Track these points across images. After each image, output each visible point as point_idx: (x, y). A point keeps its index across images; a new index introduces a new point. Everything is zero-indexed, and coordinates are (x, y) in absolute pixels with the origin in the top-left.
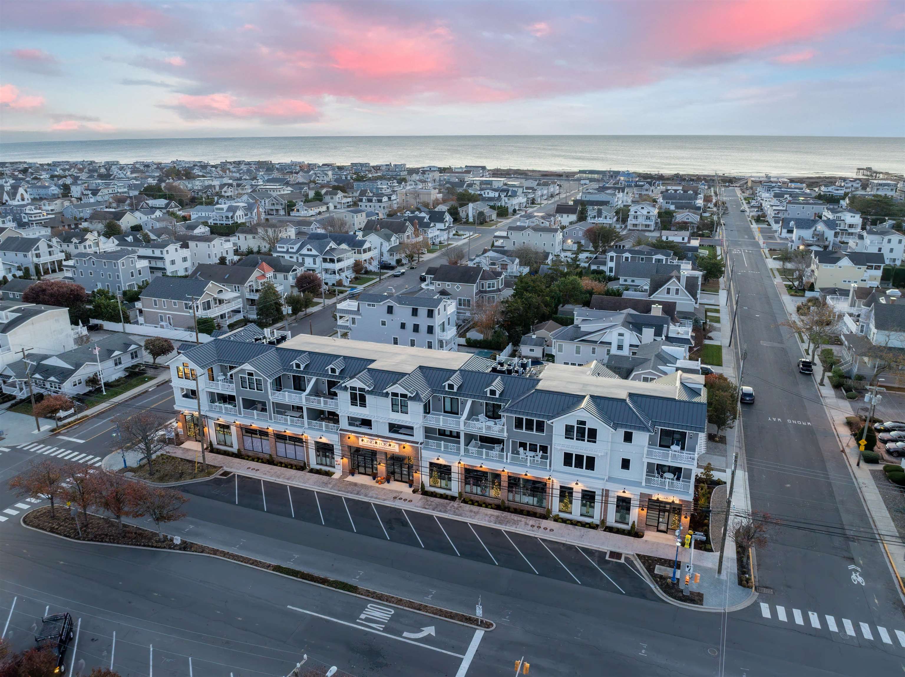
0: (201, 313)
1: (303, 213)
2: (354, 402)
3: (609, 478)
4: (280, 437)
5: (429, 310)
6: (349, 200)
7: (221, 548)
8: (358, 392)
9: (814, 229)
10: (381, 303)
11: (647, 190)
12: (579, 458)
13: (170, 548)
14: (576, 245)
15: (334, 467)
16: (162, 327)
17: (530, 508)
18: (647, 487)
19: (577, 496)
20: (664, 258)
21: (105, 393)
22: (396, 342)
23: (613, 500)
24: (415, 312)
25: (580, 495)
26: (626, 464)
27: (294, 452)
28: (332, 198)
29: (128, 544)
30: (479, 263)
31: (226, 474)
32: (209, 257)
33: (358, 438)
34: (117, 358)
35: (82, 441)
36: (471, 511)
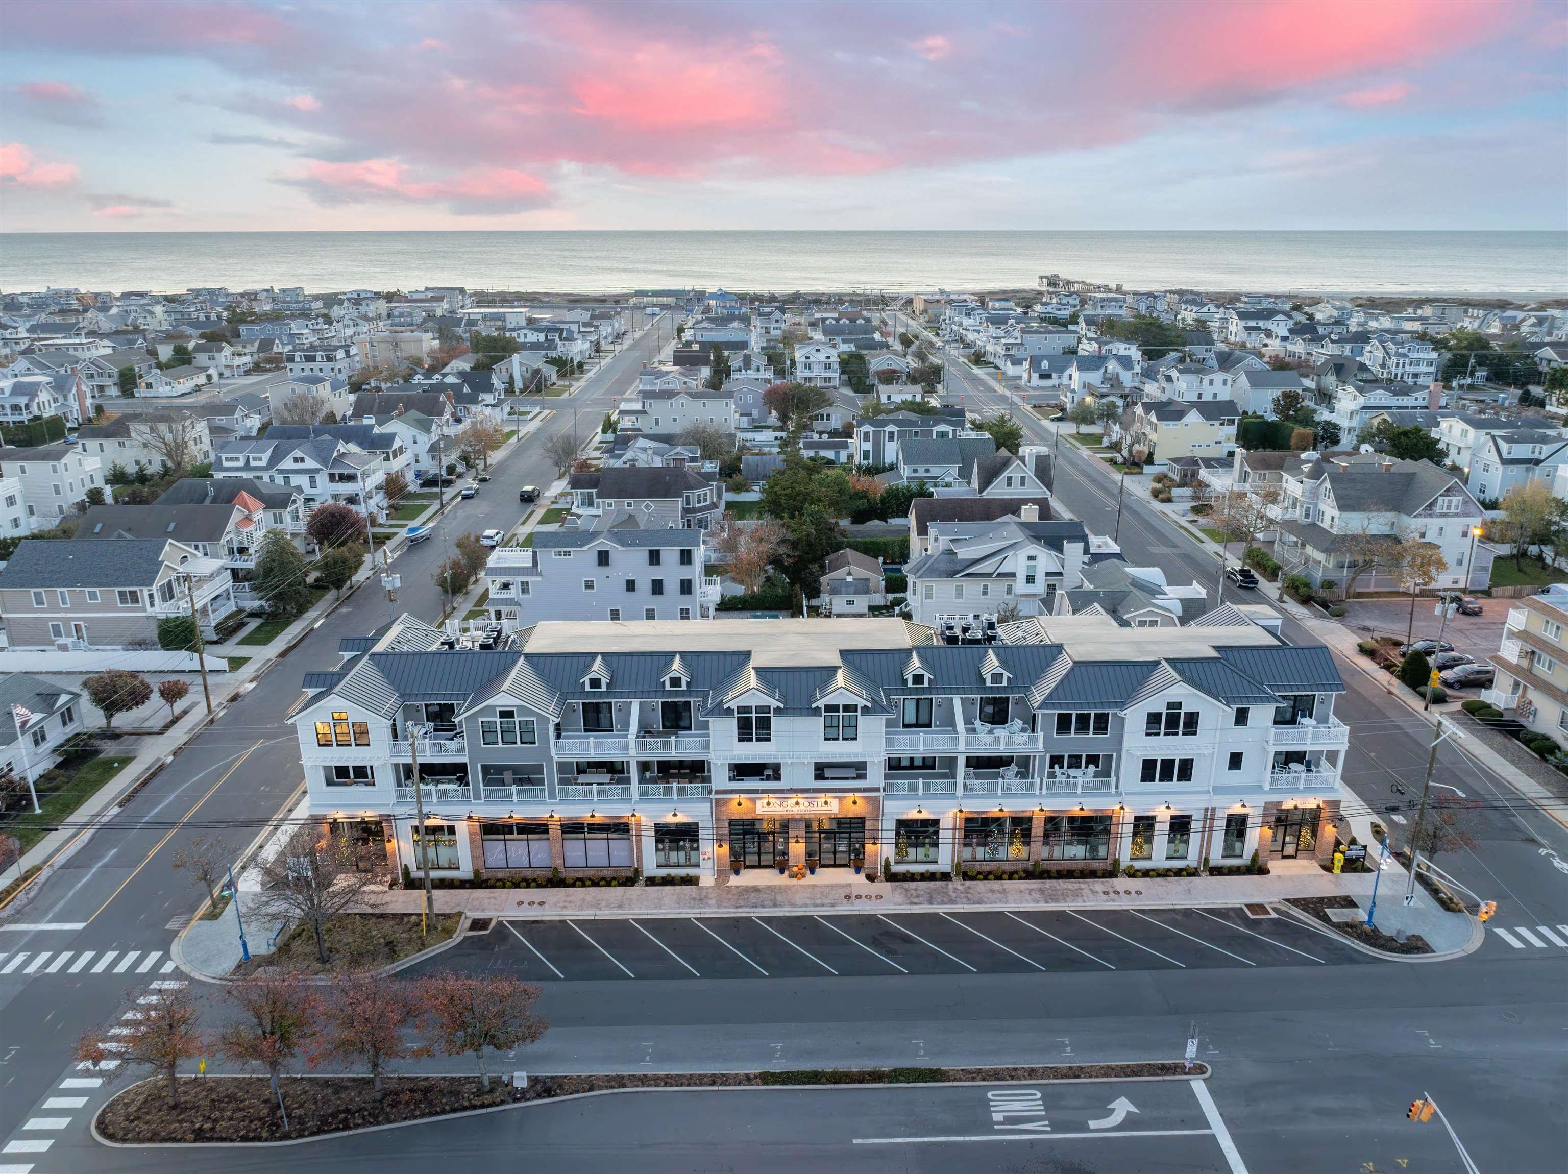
0: (162, 610)
1: (163, 390)
2: (745, 735)
3: (1214, 788)
4: (572, 828)
5: (682, 551)
6: (247, 359)
7: (626, 1071)
8: (754, 715)
9: (1103, 370)
10: (586, 548)
11: (777, 321)
12: (1168, 764)
13: (516, 1100)
14: (745, 419)
15: (698, 866)
16: (64, 648)
17: (1080, 865)
18: (1273, 790)
19: (1162, 828)
20: (949, 429)
21: (38, 811)
22: (615, 615)
23: (1220, 824)
24: (655, 558)
25: (1167, 826)
26: (1236, 761)
27: (605, 853)
28: (212, 358)
29: (415, 1118)
30: (634, 460)
31: (478, 924)
32: (57, 491)
33: (753, 801)
34: (36, 728)
35: (80, 926)
36: (992, 891)
